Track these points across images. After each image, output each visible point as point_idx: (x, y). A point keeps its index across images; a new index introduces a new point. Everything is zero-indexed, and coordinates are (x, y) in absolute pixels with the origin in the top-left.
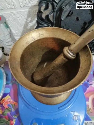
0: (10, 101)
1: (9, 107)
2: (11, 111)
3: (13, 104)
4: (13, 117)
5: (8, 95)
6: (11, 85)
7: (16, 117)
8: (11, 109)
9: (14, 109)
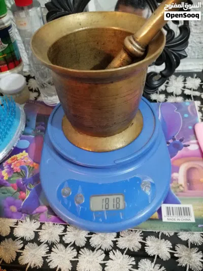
0: (26, 161)
1: (22, 171)
2: (26, 177)
3: (32, 166)
4: (28, 186)
5: (24, 151)
6: (34, 137)
7: (33, 187)
8: (26, 174)
9: (31, 174)
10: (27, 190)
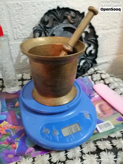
0: (7, 126)
1: (7, 133)
2: (11, 135)
3: (13, 128)
4: (15, 140)
5: (4, 121)
6: (7, 112)
7: (19, 140)
9: (15, 133)
10: (15, 142)
